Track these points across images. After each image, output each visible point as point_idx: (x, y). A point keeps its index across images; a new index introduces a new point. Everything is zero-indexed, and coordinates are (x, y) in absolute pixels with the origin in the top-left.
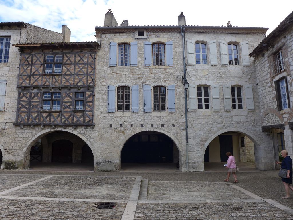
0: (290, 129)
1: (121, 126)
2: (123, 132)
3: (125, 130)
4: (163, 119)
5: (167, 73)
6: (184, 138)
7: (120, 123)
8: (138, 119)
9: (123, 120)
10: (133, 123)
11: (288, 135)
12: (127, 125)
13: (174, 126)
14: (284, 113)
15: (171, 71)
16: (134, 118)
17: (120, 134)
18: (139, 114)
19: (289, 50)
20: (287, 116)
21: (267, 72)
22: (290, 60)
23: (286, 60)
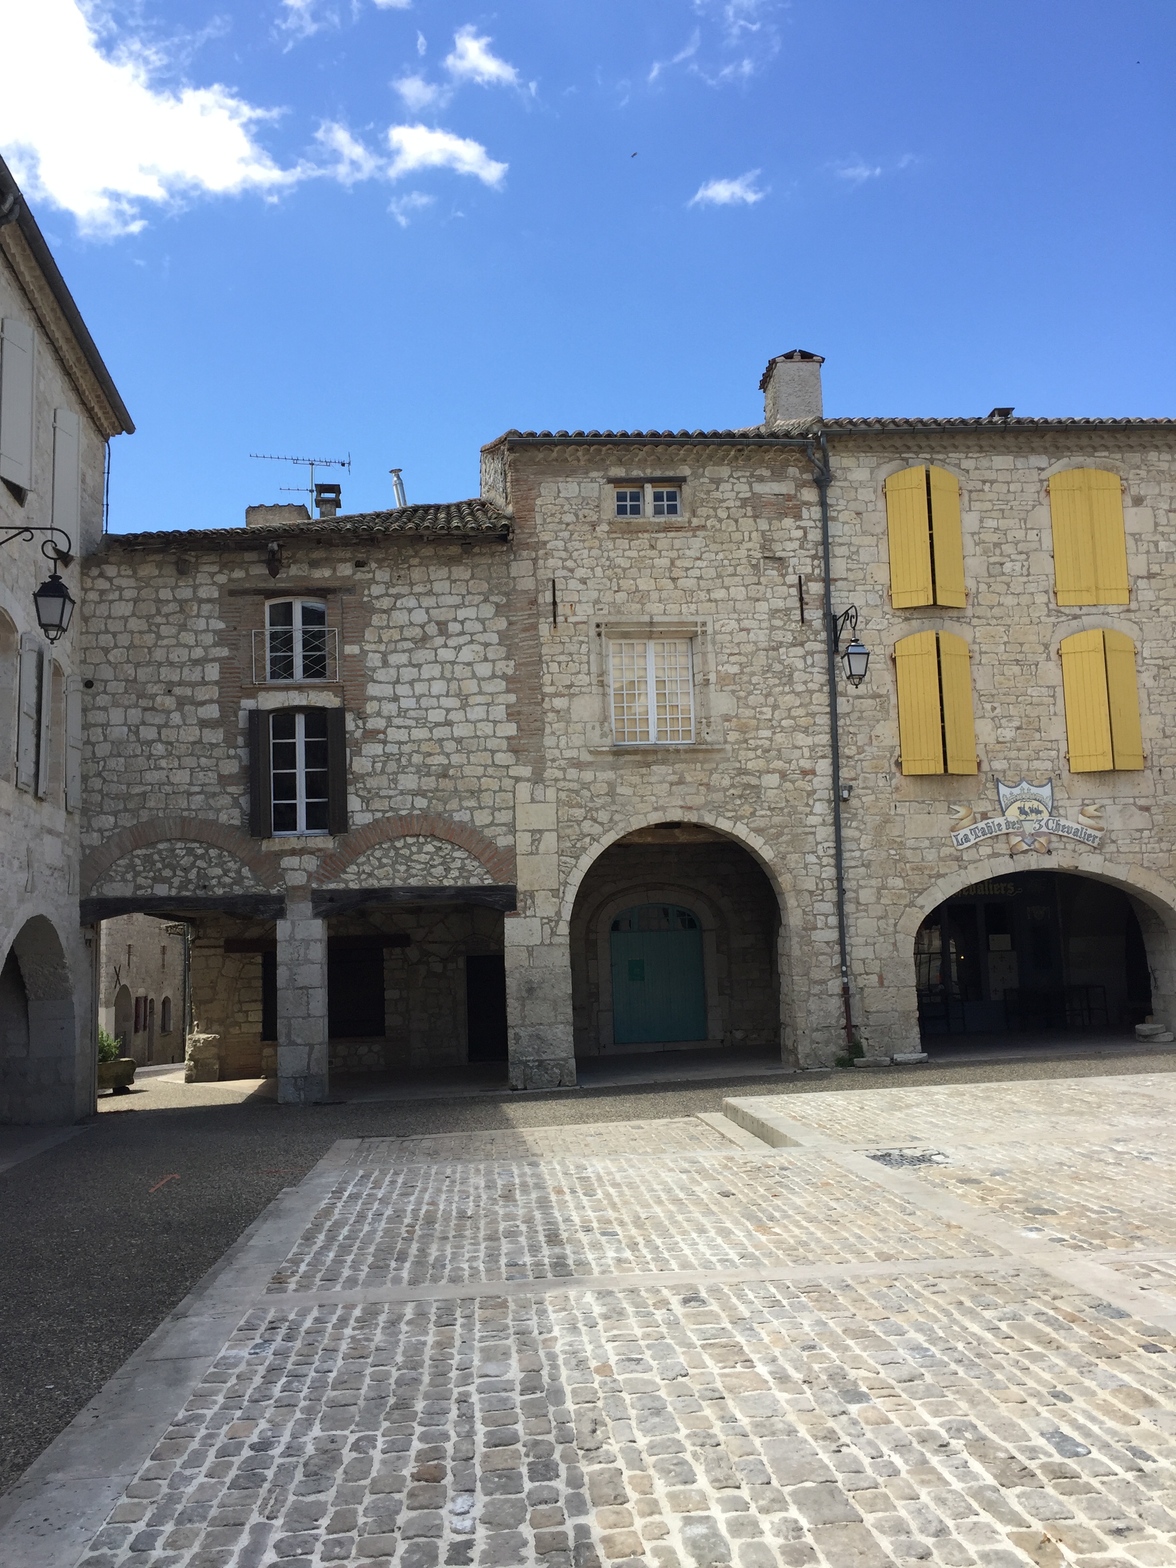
0: (316, 915)
11: (307, 943)
14: (293, 852)
19: (376, 620)
20: (311, 863)
21: (198, 653)
22: (374, 660)
23: (351, 649)
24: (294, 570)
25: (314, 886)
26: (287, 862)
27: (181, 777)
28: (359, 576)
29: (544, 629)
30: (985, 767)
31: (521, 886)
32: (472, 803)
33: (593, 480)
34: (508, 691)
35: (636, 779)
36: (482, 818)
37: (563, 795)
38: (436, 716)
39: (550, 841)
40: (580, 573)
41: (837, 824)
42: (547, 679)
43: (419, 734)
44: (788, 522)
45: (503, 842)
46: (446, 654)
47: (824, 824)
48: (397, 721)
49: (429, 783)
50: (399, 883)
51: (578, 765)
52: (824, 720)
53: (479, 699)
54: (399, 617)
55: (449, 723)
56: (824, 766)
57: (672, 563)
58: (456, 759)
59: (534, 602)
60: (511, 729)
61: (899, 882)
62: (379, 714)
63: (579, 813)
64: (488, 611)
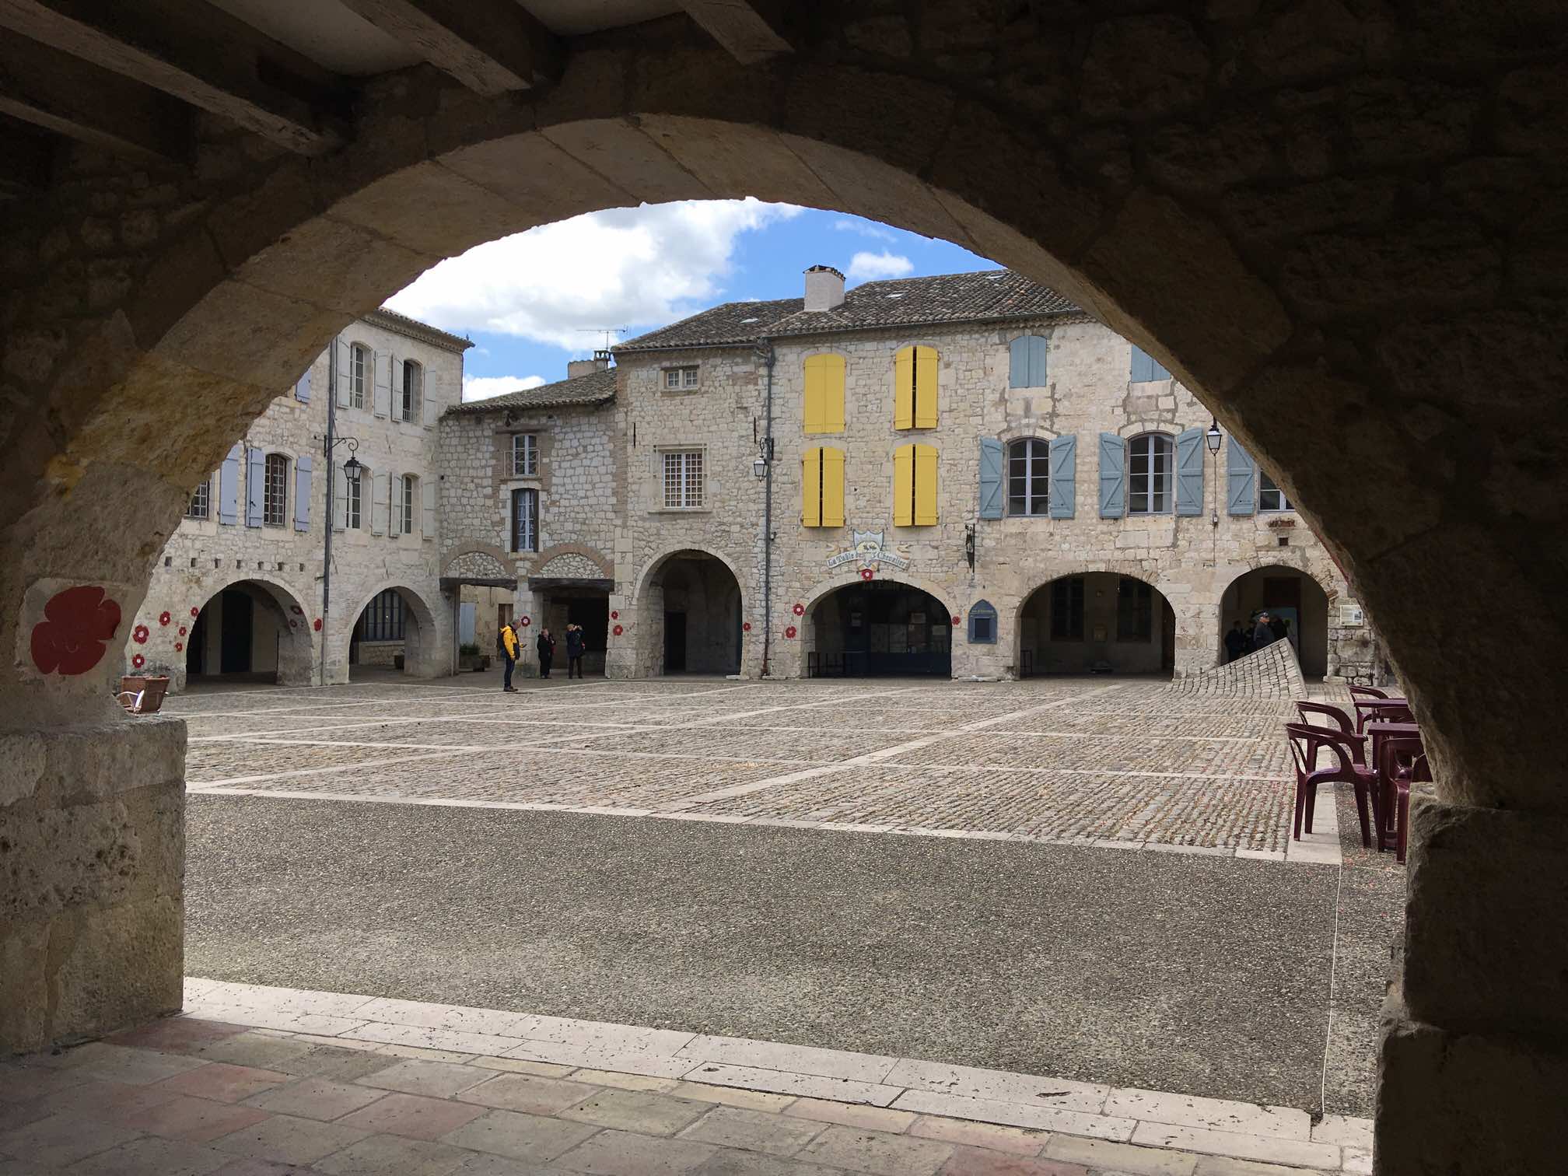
0: (530, 590)
1: (193, 562)
2: (198, 581)
3: (204, 574)
4: (283, 547)
5: (295, 420)
6: (320, 600)
7: (192, 555)
8: (233, 545)
9: (198, 545)
10: (220, 556)
11: (525, 602)
12: (207, 561)
13: (302, 567)
14: (523, 559)
15: (304, 416)
16: (223, 543)
17: (191, 587)
18: (234, 532)
19: (557, 445)
20: (528, 564)
21: (484, 462)
22: (555, 465)
23: (545, 460)
24: (522, 421)
25: (529, 575)
26: (519, 564)
27: (477, 522)
28: (549, 423)
29: (630, 447)
30: (848, 522)
31: (616, 581)
32: (596, 537)
33: (654, 369)
34: (614, 481)
35: (670, 527)
36: (600, 545)
37: (636, 534)
38: (581, 493)
39: (629, 557)
40: (648, 419)
41: (768, 554)
42: (630, 475)
43: (574, 502)
44: (751, 387)
45: (608, 557)
46: (586, 462)
47: (762, 552)
48: (565, 496)
49: (578, 527)
50: (565, 576)
51: (643, 519)
52: (763, 496)
53: (600, 485)
54: (567, 444)
55: (587, 497)
56: (763, 520)
57: (691, 412)
58: (589, 515)
59: (625, 435)
60: (614, 500)
61: (798, 585)
62: (557, 493)
63: (643, 543)
64: (605, 439)
